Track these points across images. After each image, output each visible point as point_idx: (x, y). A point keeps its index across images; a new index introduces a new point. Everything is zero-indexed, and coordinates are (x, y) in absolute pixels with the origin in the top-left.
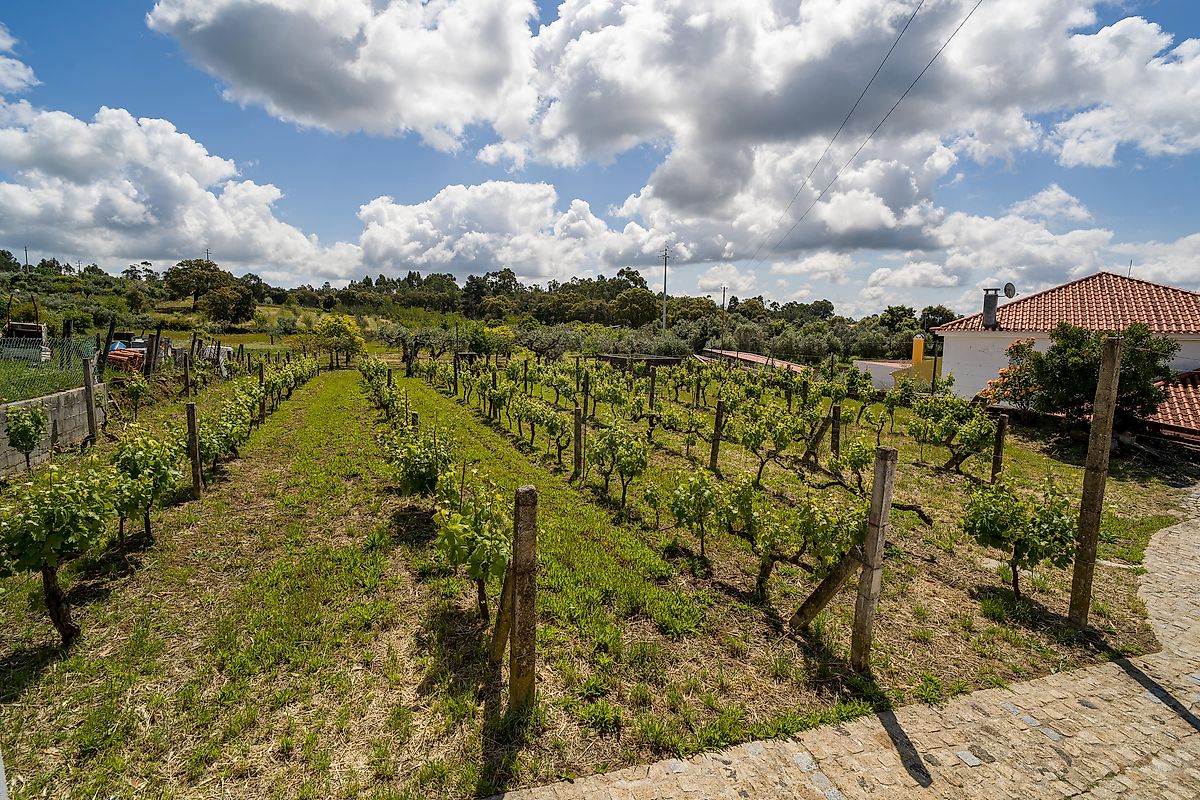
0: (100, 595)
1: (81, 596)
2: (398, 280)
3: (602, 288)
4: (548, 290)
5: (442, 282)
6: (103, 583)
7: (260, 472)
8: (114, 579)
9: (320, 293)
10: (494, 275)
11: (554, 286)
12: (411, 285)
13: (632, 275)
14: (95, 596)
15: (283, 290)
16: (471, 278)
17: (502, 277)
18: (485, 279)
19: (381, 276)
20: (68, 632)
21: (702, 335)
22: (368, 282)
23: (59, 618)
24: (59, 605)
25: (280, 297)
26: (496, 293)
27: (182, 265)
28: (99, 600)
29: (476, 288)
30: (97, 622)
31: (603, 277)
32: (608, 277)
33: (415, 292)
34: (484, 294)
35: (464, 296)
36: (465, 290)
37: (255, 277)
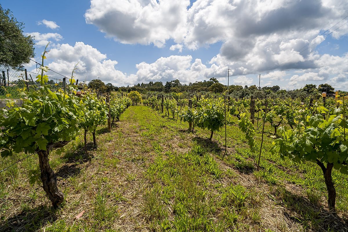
0: (75, 172)
1: (65, 172)
2: (147, 84)
3: (205, 84)
4: (189, 85)
5: (159, 84)
6: (76, 165)
7: (128, 125)
8: (81, 163)
9: (127, 88)
10: (173, 81)
11: (191, 84)
12: (151, 85)
13: (214, 80)
14: (73, 172)
15: (117, 87)
16: (167, 82)
17: (176, 82)
18: (171, 82)
19: (142, 83)
20: (56, 200)
21: (242, 95)
22: (139, 85)
23: (49, 189)
24: (49, 180)
25: (117, 89)
26: (174, 86)
27: (93, 81)
28: (75, 175)
29: (169, 85)
30: (74, 189)
31: (205, 81)
32: (207, 81)
33: (152, 87)
34: (171, 87)
35: (165, 87)
36: (166, 86)
37: (111, 84)
